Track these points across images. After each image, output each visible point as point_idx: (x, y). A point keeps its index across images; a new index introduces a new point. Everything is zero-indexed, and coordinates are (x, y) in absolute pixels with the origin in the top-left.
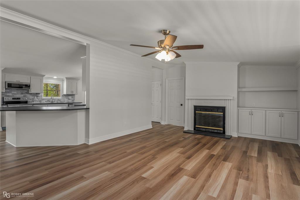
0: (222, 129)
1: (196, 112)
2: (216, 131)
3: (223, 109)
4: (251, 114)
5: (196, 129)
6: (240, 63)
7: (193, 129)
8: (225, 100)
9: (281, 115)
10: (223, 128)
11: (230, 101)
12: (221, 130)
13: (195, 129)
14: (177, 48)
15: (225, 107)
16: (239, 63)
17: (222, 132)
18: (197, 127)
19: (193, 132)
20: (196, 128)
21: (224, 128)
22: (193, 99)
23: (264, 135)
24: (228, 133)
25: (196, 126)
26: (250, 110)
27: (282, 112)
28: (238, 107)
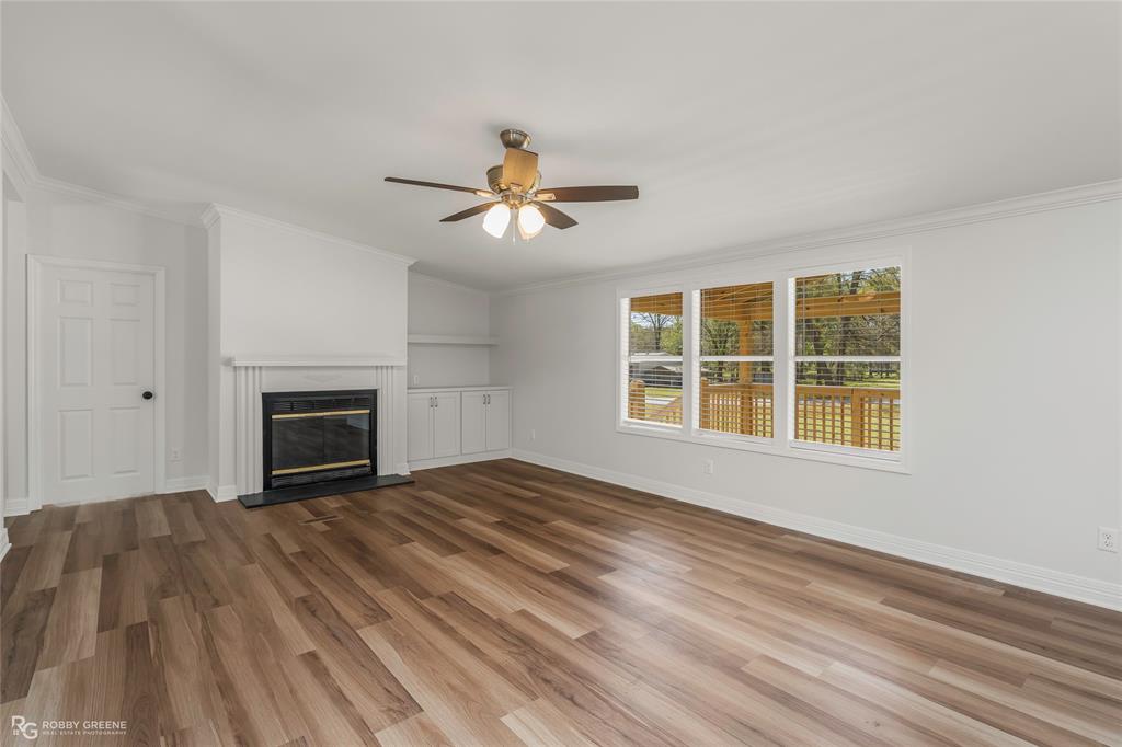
0: (368, 461)
1: (274, 417)
2: (349, 473)
4: (433, 404)
5: (274, 484)
6: (415, 264)
7: (259, 489)
8: (377, 367)
9: (487, 401)
10: (370, 458)
11: (390, 371)
12: (365, 466)
13: (267, 485)
15: (376, 390)
16: (412, 263)
17: (368, 469)
18: (275, 477)
19: (260, 501)
20: (272, 481)
21: (373, 456)
22: (260, 368)
24: (382, 471)
25: (274, 472)
26: (431, 395)
27: (489, 393)
28: (408, 388)
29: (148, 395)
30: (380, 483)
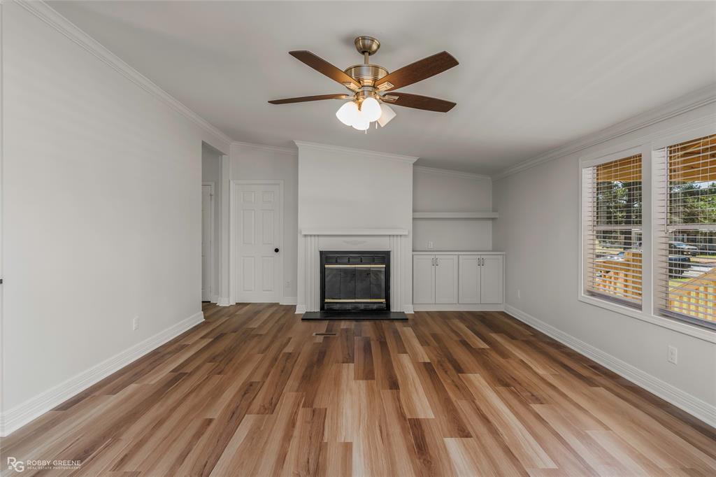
0: (384, 300)
1: (326, 266)
2: (371, 307)
3: (384, 257)
4: (435, 263)
5: (326, 308)
7: (318, 309)
8: (390, 236)
9: (481, 263)
10: (386, 298)
11: (400, 239)
12: (382, 303)
13: (322, 308)
14: (397, 98)
15: (389, 252)
16: (415, 160)
17: (383, 306)
18: (327, 303)
19: (318, 316)
20: (326, 305)
21: (388, 298)
22: (318, 236)
23: (456, 302)
24: (395, 308)
25: (326, 301)
26: (433, 257)
27: (482, 257)
28: (413, 251)
29: (277, 250)
30: (392, 316)
